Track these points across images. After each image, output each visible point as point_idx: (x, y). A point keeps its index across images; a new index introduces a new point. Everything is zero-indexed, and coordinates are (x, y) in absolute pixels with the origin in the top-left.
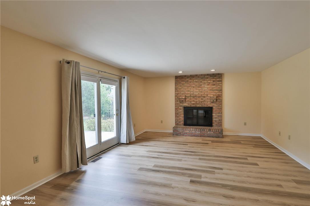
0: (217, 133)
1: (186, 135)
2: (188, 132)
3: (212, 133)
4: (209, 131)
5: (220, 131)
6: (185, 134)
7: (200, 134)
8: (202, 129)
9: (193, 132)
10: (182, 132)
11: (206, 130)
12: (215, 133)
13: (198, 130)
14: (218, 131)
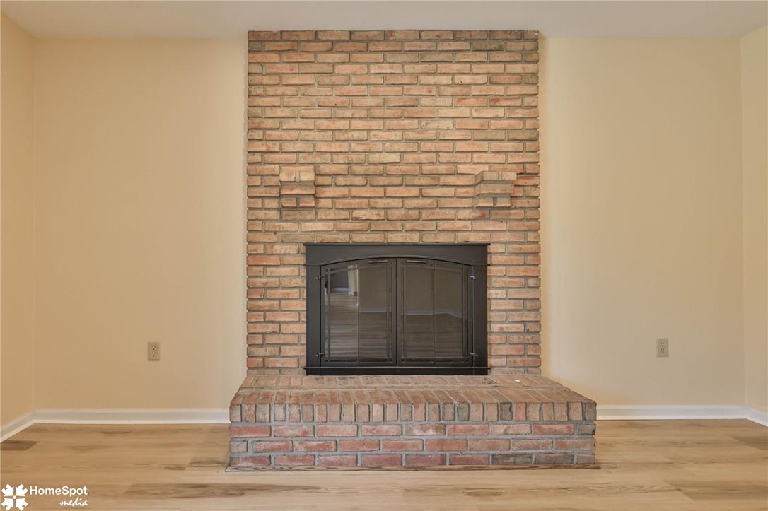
0: (558, 427)
1: (333, 457)
2: (349, 430)
3: (525, 429)
4: (500, 417)
5: (576, 415)
6: (324, 448)
7: (441, 443)
8: (449, 410)
9: (385, 428)
10: (305, 434)
11: (476, 413)
12: (542, 432)
13: (419, 413)
14: (560, 412)
